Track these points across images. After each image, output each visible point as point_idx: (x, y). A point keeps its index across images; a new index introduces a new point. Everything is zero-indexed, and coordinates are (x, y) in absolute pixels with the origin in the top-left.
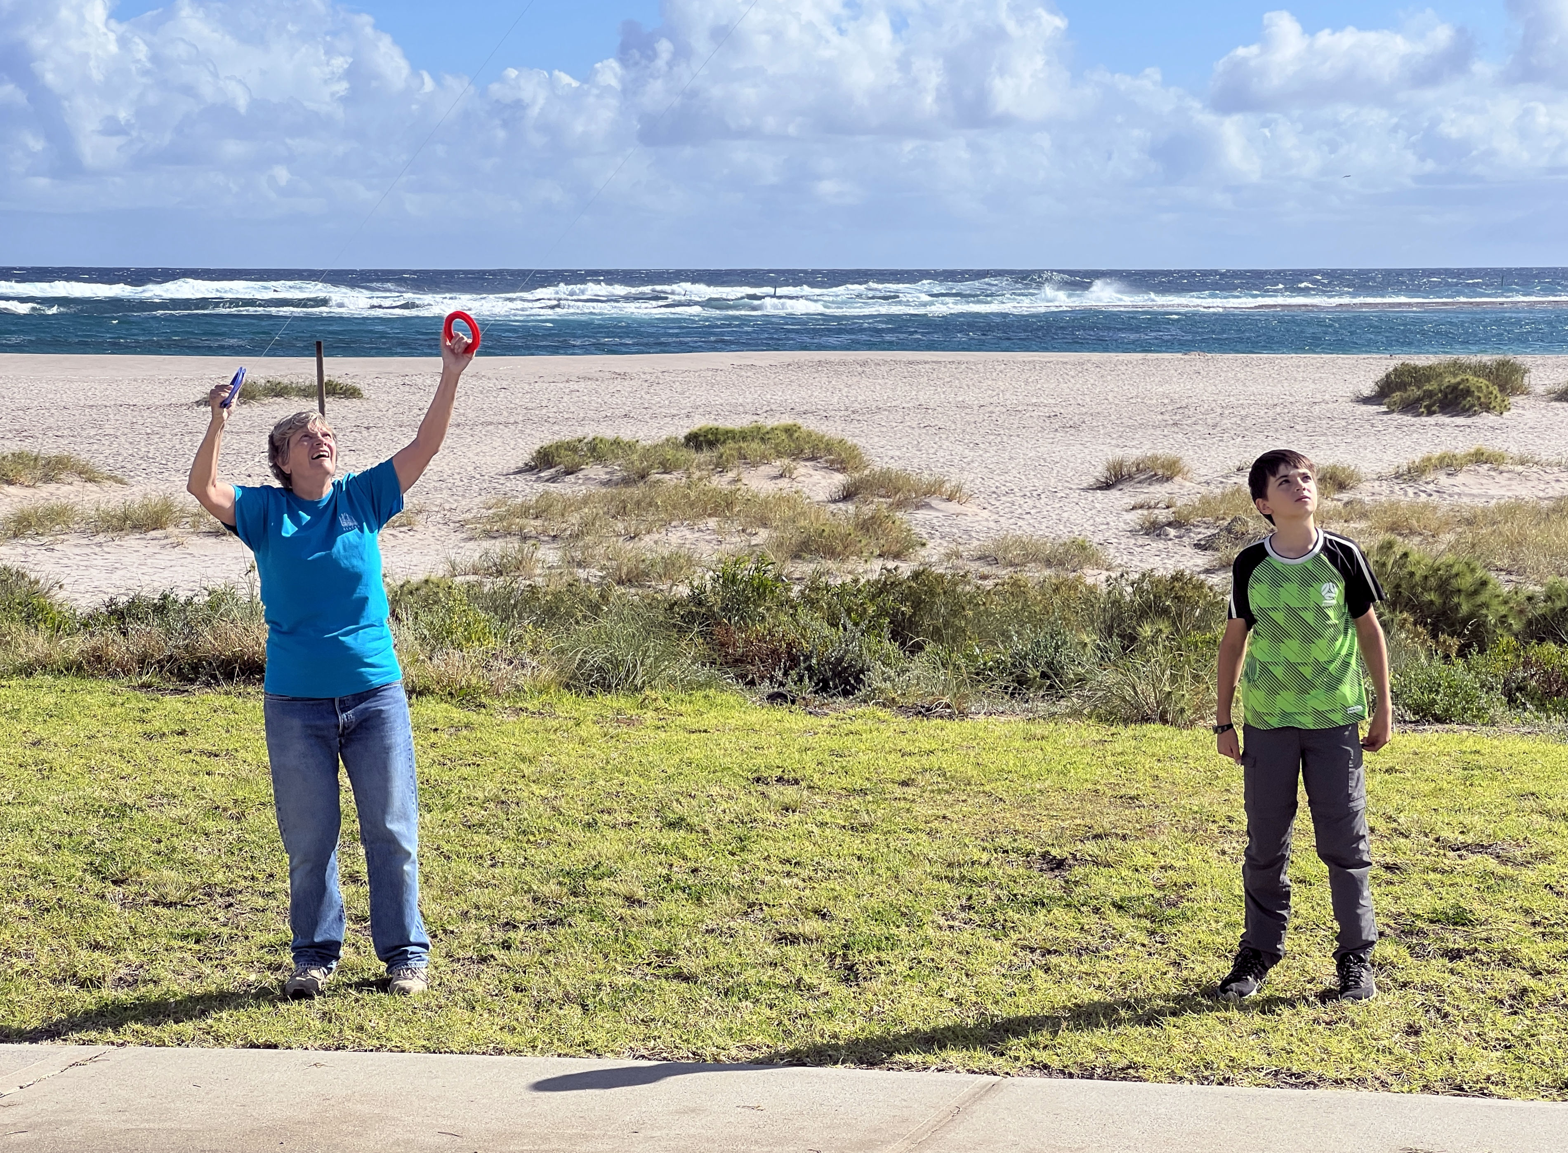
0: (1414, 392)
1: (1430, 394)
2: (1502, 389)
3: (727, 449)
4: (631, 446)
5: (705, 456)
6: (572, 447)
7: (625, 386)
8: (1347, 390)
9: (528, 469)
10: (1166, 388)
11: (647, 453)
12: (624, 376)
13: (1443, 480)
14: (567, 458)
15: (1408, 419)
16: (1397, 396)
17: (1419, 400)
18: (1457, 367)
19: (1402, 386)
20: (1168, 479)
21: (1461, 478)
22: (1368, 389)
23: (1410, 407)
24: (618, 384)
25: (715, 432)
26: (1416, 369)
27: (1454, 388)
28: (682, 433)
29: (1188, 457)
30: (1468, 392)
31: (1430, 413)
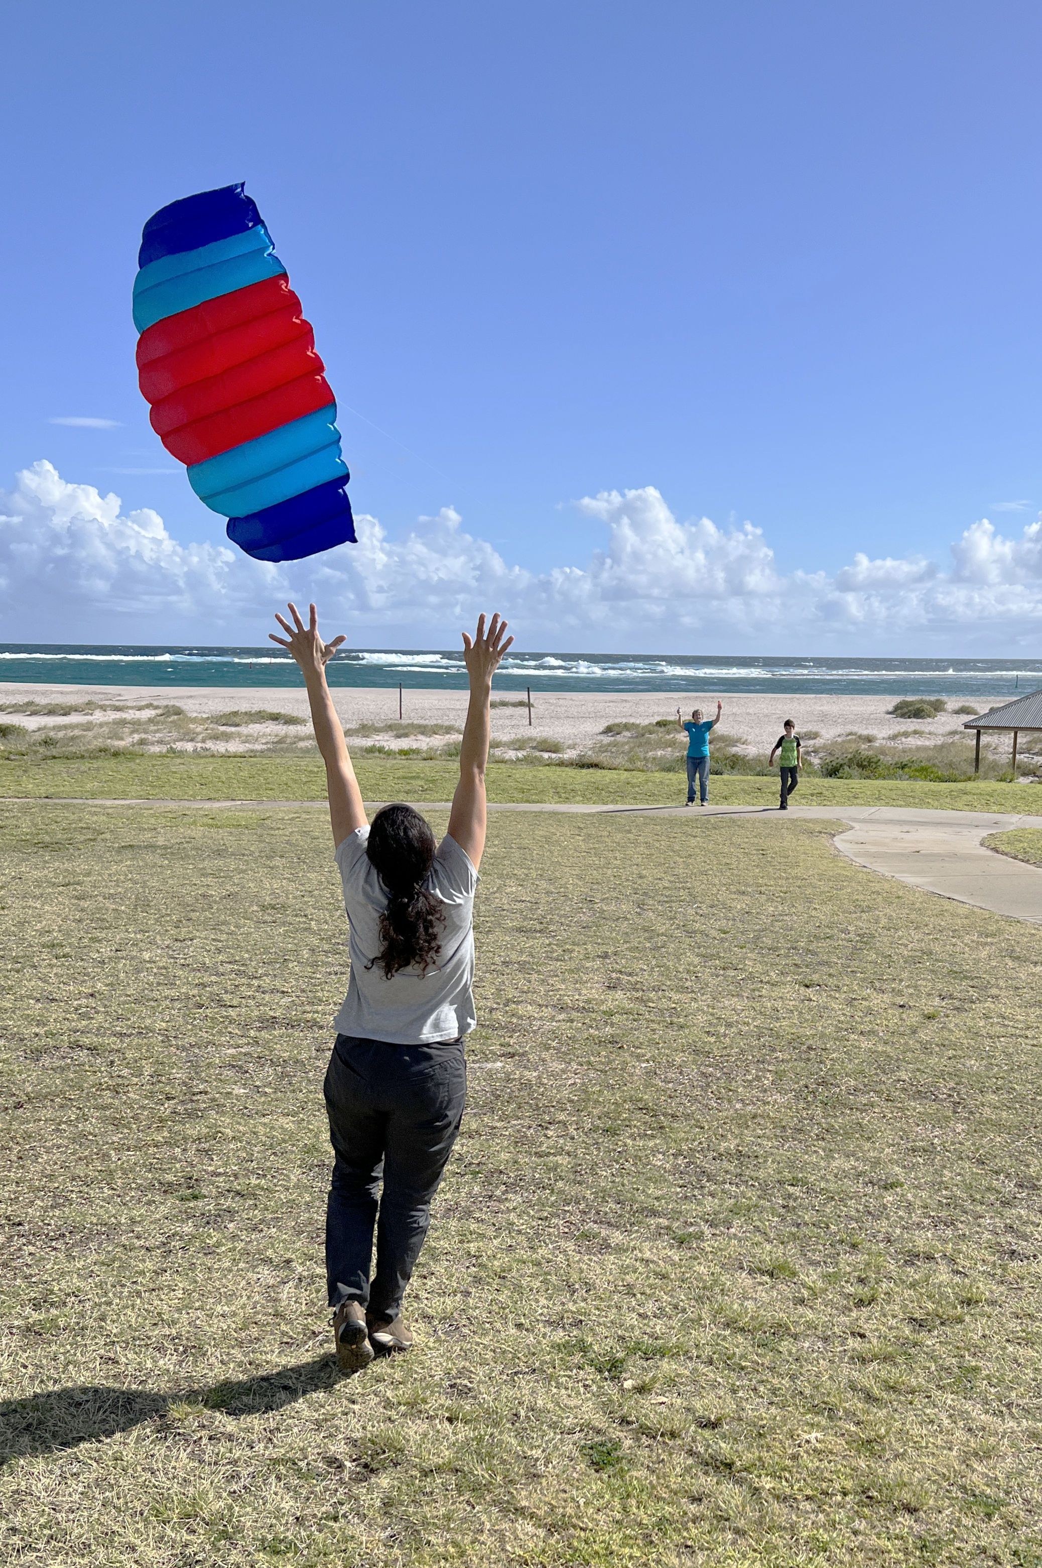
0: (905, 710)
1: (910, 711)
2: (935, 710)
3: (670, 727)
4: (638, 726)
5: (662, 729)
6: (618, 725)
7: (628, 705)
8: (884, 709)
9: (603, 733)
10: (821, 708)
11: (643, 728)
12: (626, 701)
13: (904, 739)
14: (616, 729)
15: (902, 720)
16: (899, 711)
17: (906, 713)
18: (922, 701)
19: (901, 708)
20: (815, 738)
21: (909, 739)
22: (891, 709)
23: (903, 716)
24: (624, 704)
25: (666, 721)
26: (907, 702)
27: (918, 709)
28: (655, 722)
29: (823, 732)
30: (923, 710)
31: (909, 717)
